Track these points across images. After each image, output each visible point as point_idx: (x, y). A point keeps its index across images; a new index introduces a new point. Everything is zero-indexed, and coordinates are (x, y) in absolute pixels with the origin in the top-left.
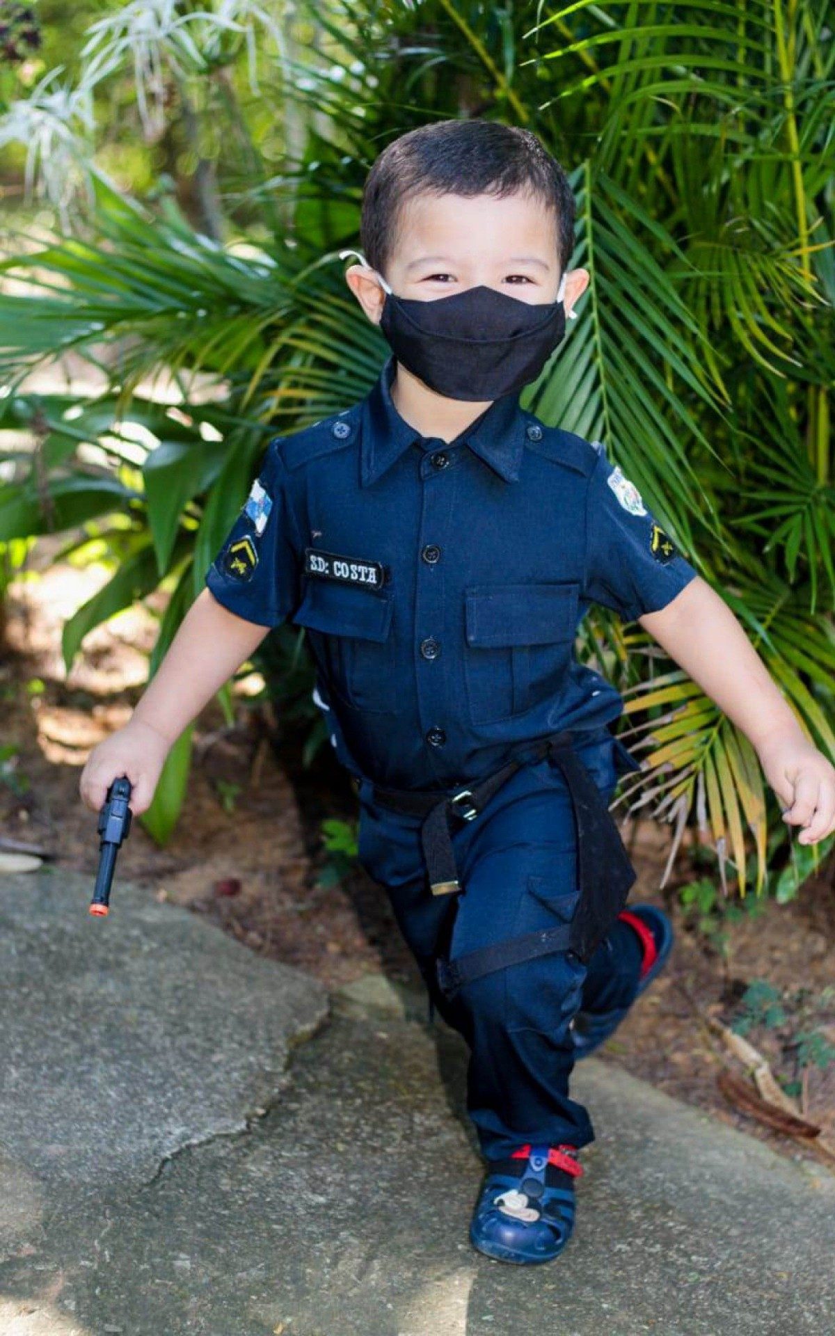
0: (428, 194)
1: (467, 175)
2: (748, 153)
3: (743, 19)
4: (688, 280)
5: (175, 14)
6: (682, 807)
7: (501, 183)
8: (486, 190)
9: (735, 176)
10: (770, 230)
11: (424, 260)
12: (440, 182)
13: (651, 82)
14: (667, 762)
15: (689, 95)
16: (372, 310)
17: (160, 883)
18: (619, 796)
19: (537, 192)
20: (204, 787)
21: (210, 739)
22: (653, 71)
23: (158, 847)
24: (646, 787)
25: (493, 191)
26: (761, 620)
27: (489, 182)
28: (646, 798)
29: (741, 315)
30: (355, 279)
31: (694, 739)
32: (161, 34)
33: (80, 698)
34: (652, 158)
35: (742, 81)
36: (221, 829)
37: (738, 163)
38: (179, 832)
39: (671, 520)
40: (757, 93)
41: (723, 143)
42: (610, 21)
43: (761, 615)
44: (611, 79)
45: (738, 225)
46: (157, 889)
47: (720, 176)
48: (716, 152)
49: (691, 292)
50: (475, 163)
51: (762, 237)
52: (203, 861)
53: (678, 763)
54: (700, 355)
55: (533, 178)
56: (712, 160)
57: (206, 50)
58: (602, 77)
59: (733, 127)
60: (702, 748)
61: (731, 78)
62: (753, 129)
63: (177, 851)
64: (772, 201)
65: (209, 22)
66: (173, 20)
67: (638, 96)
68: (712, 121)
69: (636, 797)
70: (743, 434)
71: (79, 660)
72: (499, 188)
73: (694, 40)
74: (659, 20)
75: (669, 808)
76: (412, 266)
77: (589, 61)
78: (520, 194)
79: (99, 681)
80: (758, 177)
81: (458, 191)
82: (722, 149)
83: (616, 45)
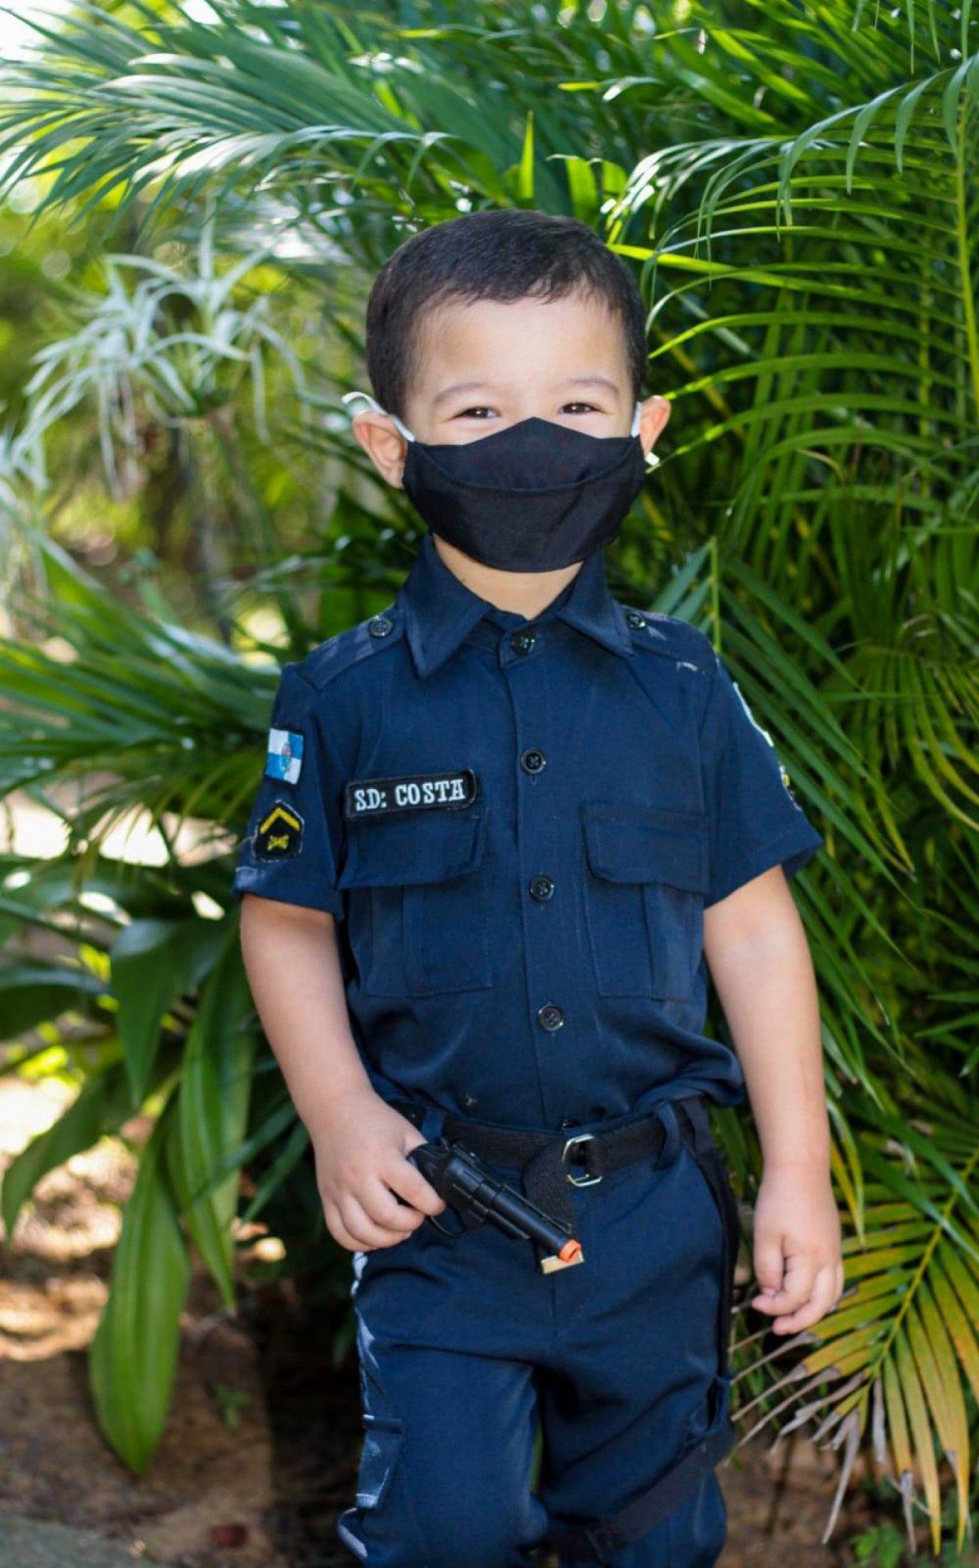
0: (455, 302)
1: (503, 275)
2: (933, 525)
3: (925, 344)
4: (853, 703)
5: (154, 336)
6: (852, 1429)
7: (549, 282)
8: (529, 292)
9: (916, 559)
10: (965, 628)
11: (456, 389)
12: (469, 285)
13: (800, 430)
14: (829, 1367)
15: (851, 447)
16: (389, 469)
17: (136, 1530)
18: (765, 1414)
19: (596, 291)
20: (197, 1394)
21: (208, 1324)
22: (802, 416)
23: (133, 1479)
24: (802, 1402)
25: (539, 292)
26: (958, 1167)
27: (533, 282)
28: (802, 1416)
29: (925, 745)
30: (364, 429)
31: (868, 1335)
32: (134, 363)
33: (31, 1266)
34: (804, 529)
35: (926, 428)
36: (221, 1453)
37: (921, 538)
38: (163, 1457)
39: (834, 1036)
40: (947, 442)
41: (898, 513)
42: (742, 347)
43: (960, 1160)
44: (746, 427)
45: (922, 625)
46: (132, 1538)
47: (895, 556)
48: (889, 525)
49: (858, 717)
50: (513, 258)
51: (955, 638)
52: (195, 1498)
53: (845, 1368)
54: (871, 803)
55: (589, 274)
56: (884, 537)
57: (196, 384)
58: (736, 423)
59: (914, 489)
60: (880, 1345)
61: (912, 425)
62: (942, 492)
63: (159, 1485)
64: (968, 587)
65: (200, 347)
66: (151, 343)
67: (782, 450)
68: (885, 479)
69: (788, 1416)
70: (931, 913)
71: (26, 1214)
72: (547, 289)
73: (862, 373)
74: (810, 349)
75: (834, 1430)
76: (440, 399)
77: (717, 401)
78: (574, 295)
79: (57, 1241)
80: (950, 559)
81: (493, 296)
82: (898, 523)
83: (751, 382)
